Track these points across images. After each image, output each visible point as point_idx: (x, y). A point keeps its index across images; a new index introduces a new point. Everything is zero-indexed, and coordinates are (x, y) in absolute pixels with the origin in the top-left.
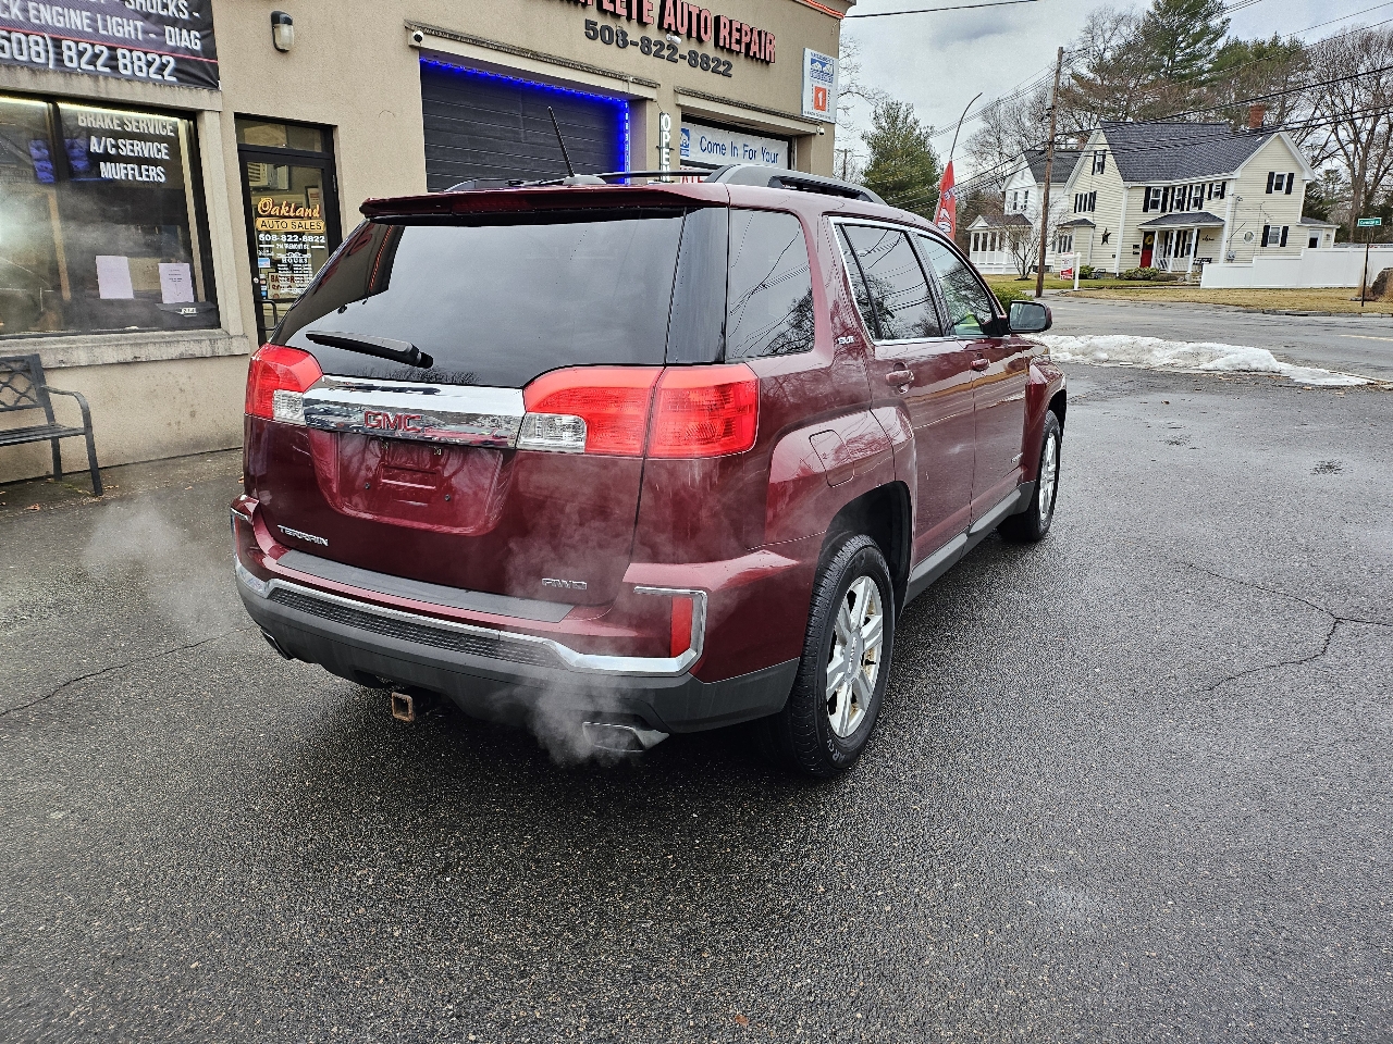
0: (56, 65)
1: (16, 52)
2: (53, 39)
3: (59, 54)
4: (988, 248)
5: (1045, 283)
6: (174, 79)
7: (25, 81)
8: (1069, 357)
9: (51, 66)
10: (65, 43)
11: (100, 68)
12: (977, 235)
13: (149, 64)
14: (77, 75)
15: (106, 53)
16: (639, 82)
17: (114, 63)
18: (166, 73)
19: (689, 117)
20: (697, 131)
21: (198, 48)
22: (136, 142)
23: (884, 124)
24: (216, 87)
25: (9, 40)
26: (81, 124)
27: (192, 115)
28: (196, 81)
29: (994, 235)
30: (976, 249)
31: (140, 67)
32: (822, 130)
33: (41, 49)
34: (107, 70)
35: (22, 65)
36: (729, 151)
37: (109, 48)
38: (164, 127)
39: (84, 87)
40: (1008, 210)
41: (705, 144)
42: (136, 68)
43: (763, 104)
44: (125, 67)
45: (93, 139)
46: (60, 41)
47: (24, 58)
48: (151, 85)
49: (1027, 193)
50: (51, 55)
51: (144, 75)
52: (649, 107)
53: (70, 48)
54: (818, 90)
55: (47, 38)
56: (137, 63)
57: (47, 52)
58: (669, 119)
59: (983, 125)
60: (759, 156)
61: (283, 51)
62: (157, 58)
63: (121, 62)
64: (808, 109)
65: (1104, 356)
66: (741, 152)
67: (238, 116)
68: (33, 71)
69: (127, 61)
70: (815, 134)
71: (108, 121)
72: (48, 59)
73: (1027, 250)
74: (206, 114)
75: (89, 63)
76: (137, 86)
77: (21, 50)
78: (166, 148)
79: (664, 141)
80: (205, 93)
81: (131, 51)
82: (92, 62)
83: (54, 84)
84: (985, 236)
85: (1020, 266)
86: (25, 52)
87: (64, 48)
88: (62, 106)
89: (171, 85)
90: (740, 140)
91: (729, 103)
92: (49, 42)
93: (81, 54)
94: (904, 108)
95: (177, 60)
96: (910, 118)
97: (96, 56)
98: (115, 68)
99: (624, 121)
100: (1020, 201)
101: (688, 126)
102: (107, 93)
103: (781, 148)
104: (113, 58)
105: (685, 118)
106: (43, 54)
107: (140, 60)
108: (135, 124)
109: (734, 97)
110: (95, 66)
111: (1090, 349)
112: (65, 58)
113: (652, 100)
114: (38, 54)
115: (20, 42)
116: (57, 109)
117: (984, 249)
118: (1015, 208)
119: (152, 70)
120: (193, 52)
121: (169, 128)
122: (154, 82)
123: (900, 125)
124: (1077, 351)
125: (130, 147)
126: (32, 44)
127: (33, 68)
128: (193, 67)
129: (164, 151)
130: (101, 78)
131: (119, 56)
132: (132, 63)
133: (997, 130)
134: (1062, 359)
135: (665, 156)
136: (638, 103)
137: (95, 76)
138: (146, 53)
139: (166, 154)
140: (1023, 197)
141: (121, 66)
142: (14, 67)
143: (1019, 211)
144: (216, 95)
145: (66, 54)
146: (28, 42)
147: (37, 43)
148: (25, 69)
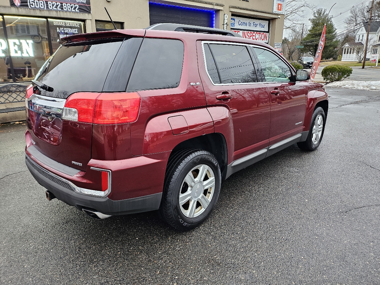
0: (46, 8)
1: (36, 5)
2: (45, 1)
3: (47, 5)
4: (349, 53)
5: (365, 64)
6: (78, 11)
7: (38, 13)
8: (362, 88)
9: (45, 9)
10: (49, 2)
11: (58, 9)
12: (345, 49)
13: (72, 7)
14: (52, 11)
15: (60, 5)
16: (217, 5)
17: (62, 7)
18: (76, 9)
19: (234, 15)
20: (237, 19)
21: (85, 2)
22: (69, 29)
23: (317, 15)
24: (90, 13)
25: (34, 2)
26: (54, 24)
27: (84, 21)
28: (84, 11)
29: (351, 49)
30: (345, 53)
31: (69, 8)
32: (280, 17)
33: (42, 4)
34: (60, 9)
35: (37, 9)
36: (248, 25)
37: (61, 3)
38: (77, 25)
39: (54, 14)
40: (357, 41)
41: (240, 23)
42: (68, 8)
43: (259, 10)
44: (65, 8)
45: (58, 28)
46: (47, 2)
47: (38, 7)
48: (72, 13)
49: (363, 35)
50: (45, 6)
51: (70, 10)
52: (221, 12)
53: (50, 4)
54: (279, 4)
55: (44, 1)
56: (68, 7)
57: (44, 5)
58: (227, 15)
59: (350, 15)
60: (258, 26)
61: (109, 2)
62: (74, 5)
63: (64, 7)
64: (275, 10)
65: (374, 88)
66: (252, 25)
67: (96, 21)
68: (40, 11)
69: (66, 7)
70: (277, 18)
71: (61, 23)
72: (44, 7)
73: (361, 54)
74: (87, 20)
75: (55, 8)
76: (68, 13)
77: (37, 5)
78: (77, 30)
79: (225, 22)
80: (87, 14)
81: (67, 4)
82: (56, 7)
83: (46, 14)
84: (348, 49)
85: (359, 59)
86: (38, 5)
87: (49, 4)
88: (49, 19)
89: (77, 13)
90: (252, 21)
91: (247, 10)
92: (45, 2)
93: (53, 5)
94: (323, 10)
95: (79, 6)
96: (325, 13)
97: (57, 6)
98: (62, 9)
99: (213, 17)
100: (361, 38)
101: (233, 17)
102: (60, 15)
103: (266, 23)
104: (62, 6)
105: (233, 15)
106: (43, 6)
107: (69, 6)
108: (69, 24)
109: (250, 8)
110: (57, 8)
111: (369, 85)
112: (49, 7)
113: (222, 10)
114: (42, 6)
115: (37, 3)
116: (47, 20)
117: (347, 53)
118: (359, 40)
119: (72, 9)
120: (83, 3)
121: (78, 25)
122: (73, 12)
123: (322, 16)
124: (365, 86)
125: (67, 30)
126: (40, 3)
127: (40, 10)
128: (83, 7)
129: (77, 31)
130: (58, 11)
131: (64, 5)
132: (67, 7)
133: (356, 16)
134: (359, 89)
135: (225, 27)
136: (218, 11)
137: (57, 11)
138: (71, 4)
139: (77, 32)
140: (362, 37)
141: (64, 8)
142: (35, 10)
143: (360, 41)
144: (90, 15)
145: (49, 5)
146: (39, 2)
147: (41, 3)
148: (38, 10)
